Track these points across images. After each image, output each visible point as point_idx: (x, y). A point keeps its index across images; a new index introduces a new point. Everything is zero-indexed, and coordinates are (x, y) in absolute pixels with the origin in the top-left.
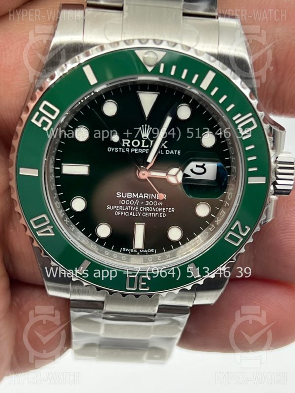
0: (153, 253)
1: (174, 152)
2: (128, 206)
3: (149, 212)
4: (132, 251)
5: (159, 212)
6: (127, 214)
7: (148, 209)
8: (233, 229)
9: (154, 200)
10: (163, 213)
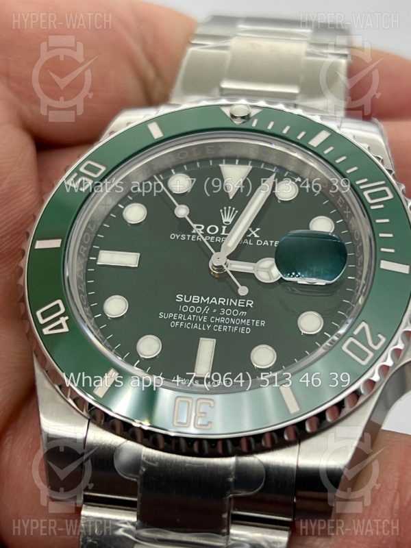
1: (269, 243)
2: (192, 314)
3: (222, 324)
5: (240, 326)
6: (189, 326)
7: (222, 320)
8: (356, 333)
9: (233, 307)
10: (246, 326)
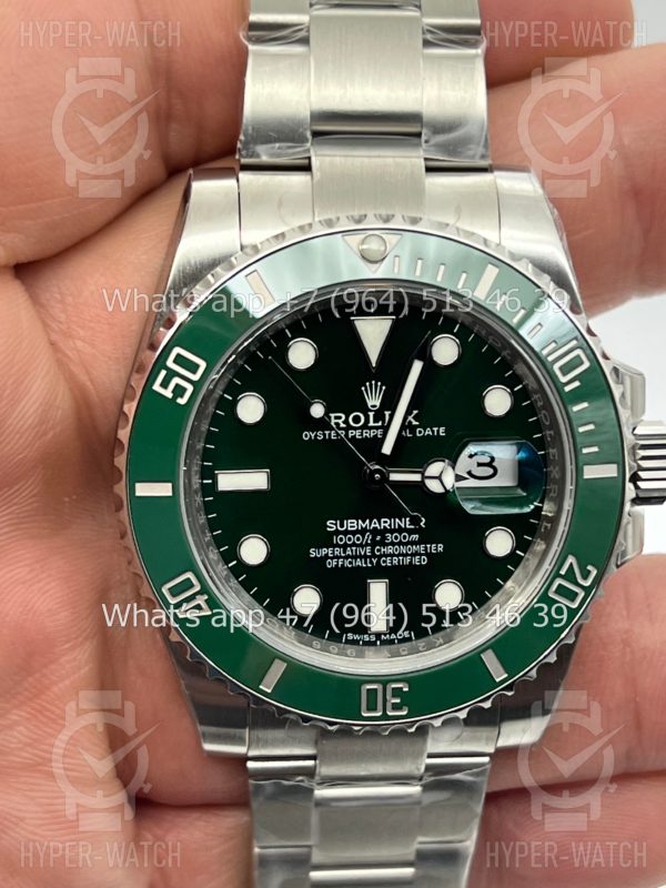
0: (409, 639)
1: (433, 431)
2: (350, 546)
3: (392, 555)
4: (366, 638)
5: (413, 555)
6: (350, 563)
7: (390, 549)
8: (563, 572)
9: (400, 530)
10: (421, 555)
